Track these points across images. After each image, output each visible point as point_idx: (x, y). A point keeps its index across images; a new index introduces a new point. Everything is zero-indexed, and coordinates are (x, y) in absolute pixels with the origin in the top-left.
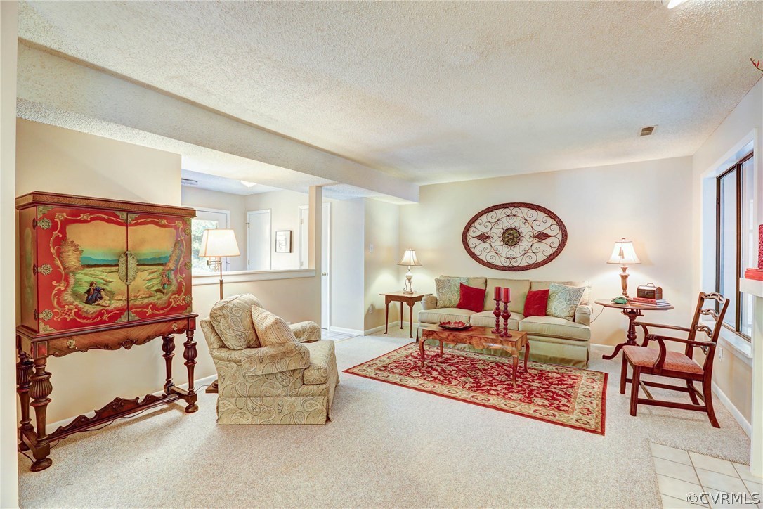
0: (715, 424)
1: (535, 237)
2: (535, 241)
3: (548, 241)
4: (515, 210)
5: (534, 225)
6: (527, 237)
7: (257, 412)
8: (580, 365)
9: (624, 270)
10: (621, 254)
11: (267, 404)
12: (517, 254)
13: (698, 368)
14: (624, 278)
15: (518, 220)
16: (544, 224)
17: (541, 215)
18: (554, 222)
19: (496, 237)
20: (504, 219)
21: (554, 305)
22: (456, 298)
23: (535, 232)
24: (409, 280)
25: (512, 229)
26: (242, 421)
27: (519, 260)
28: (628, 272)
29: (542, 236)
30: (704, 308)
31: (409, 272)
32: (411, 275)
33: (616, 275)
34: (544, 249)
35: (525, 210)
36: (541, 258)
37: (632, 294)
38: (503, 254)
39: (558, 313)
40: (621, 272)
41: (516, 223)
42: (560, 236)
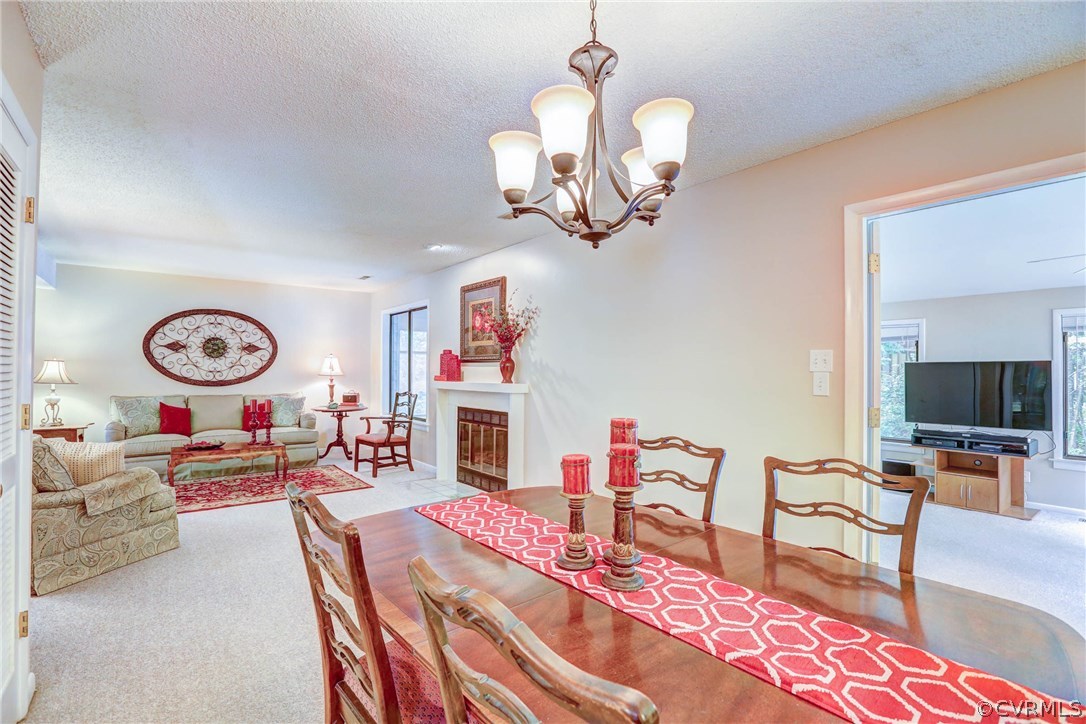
0: (412, 469)
1: (245, 349)
2: (243, 353)
3: (258, 354)
4: (220, 319)
5: (243, 336)
6: (235, 348)
7: (95, 561)
8: (312, 464)
9: (332, 380)
10: (331, 368)
11: (109, 548)
12: (222, 367)
13: (402, 438)
14: (332, 387)
15: (224, 329)
16: (254, 336)
17: (251, 327)
18: (265, 335)
19: (194, 347)
20: (206, 327)
21: (280, 416)
22: (155, 422)
23: (244, 344)
24: (53, 406)
25: (217, 339)
26: (76, 579)
27: (225, 373)
28: (334, 382)
29: (251, 349)
30: (400, 402)
31: (53, 394)
32: (57, 397)
33: (324, 385)
34: (253, 362)
35: (232, 320)
36: (250, 371)
37: (338, 400)
38: (206, 367)
39: (284, 423)
40: (329, 382)
41: (222, 333)
42: (270, 349)
